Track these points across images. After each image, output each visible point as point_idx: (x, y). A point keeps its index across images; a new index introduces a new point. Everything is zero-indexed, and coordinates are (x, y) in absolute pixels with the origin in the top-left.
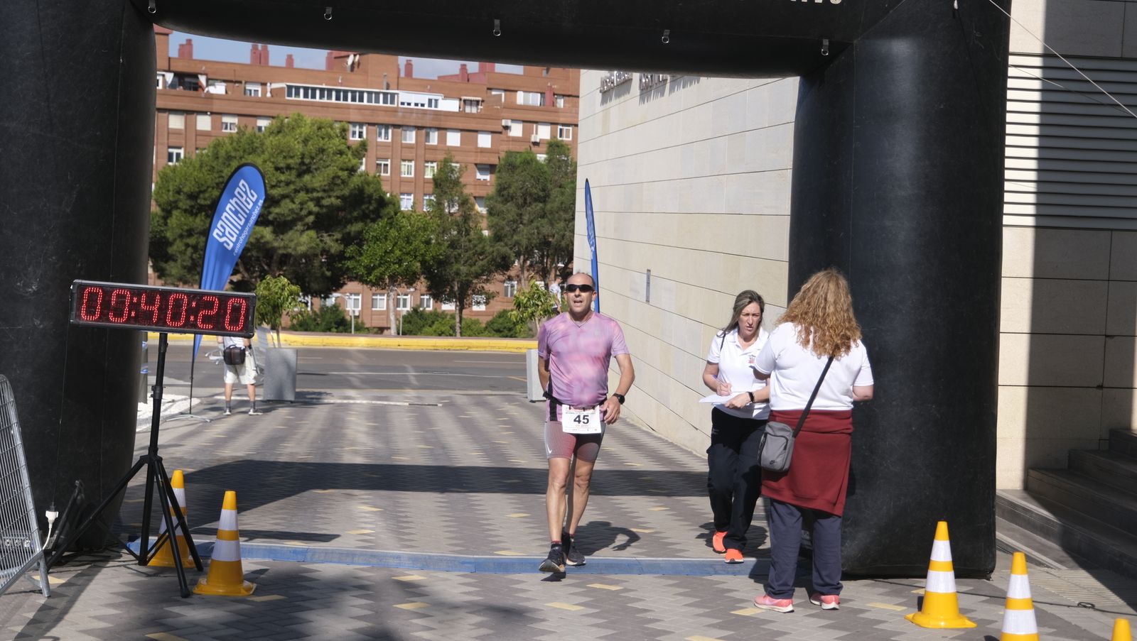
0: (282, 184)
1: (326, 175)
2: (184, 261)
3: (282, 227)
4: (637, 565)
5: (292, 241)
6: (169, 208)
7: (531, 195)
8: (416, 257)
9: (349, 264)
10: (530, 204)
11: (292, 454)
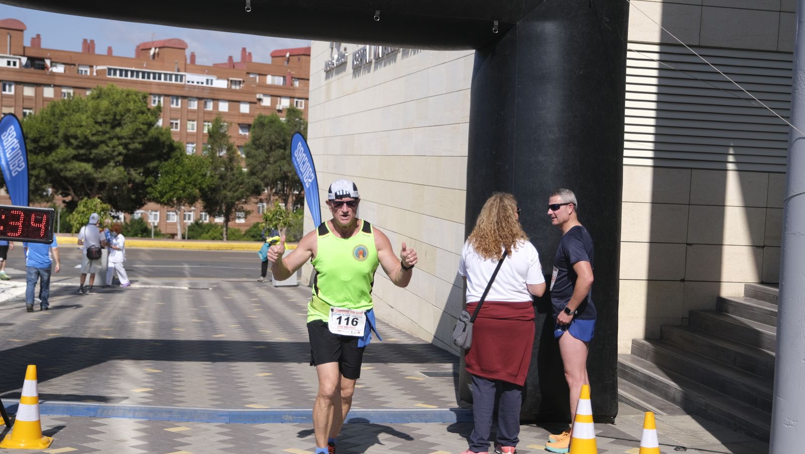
0: (100, 134)
1: (131, 127)
3: (99, 163)
5: (107, 173)
7: (275, 144)
8: (196, 185)
9: (149, 190)
10: (274, 150)
11: (97, 327)
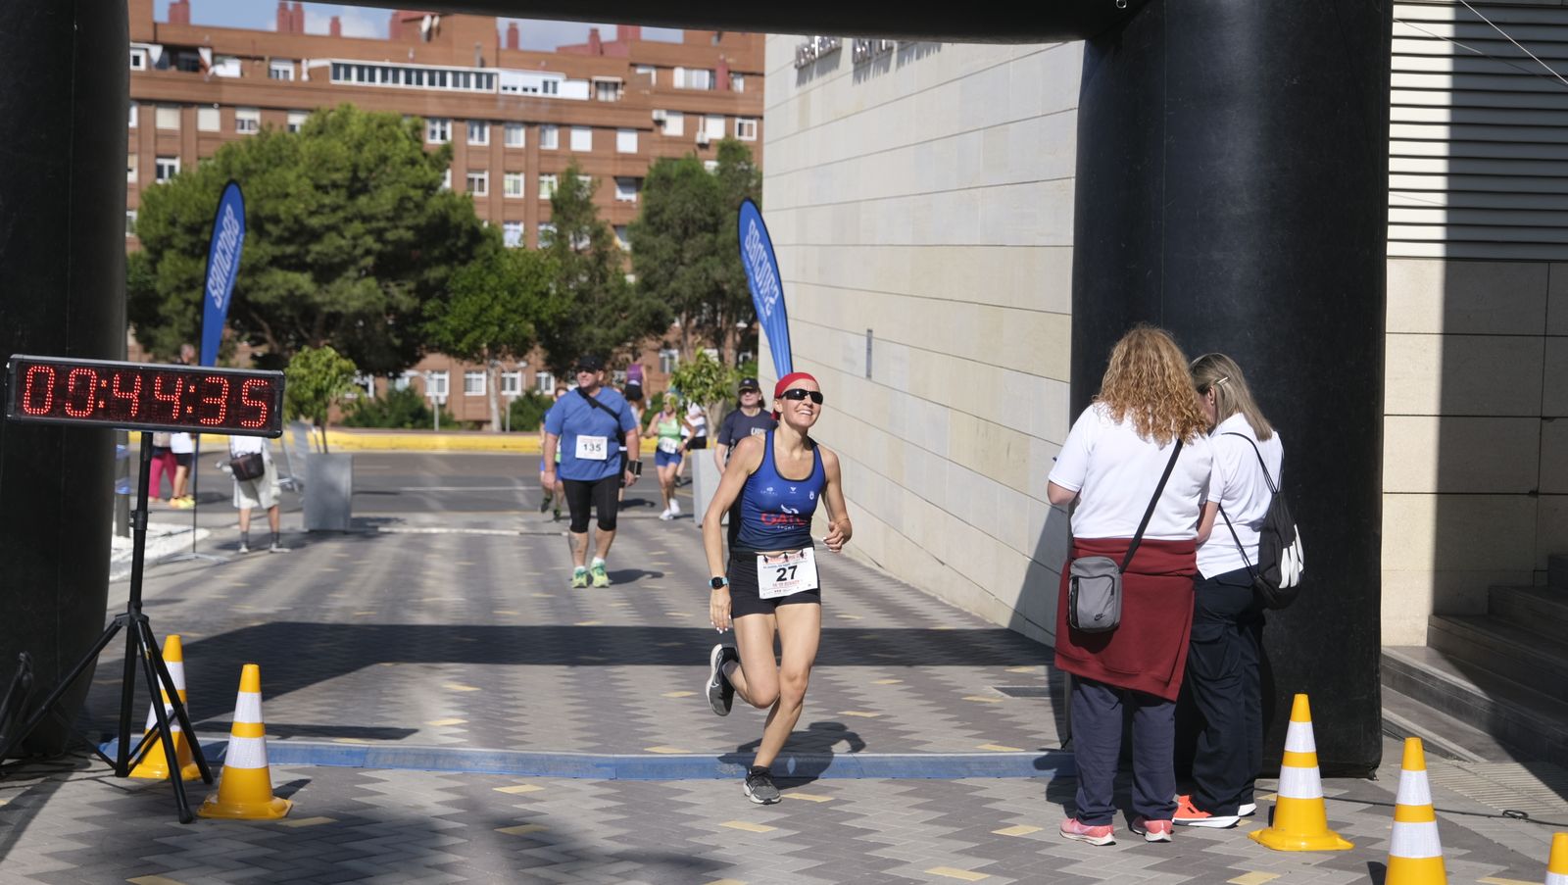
0: (327, 210)
1: (390, 195)
2: (183, 325)
3: (326, 272)
4: (854, 764)
5: (341, 293)
6: (159, 247)
7: (694, 222)
8: (527, 316)
9: (429, 327)
10: (694, 235)
11: (345, 609)
